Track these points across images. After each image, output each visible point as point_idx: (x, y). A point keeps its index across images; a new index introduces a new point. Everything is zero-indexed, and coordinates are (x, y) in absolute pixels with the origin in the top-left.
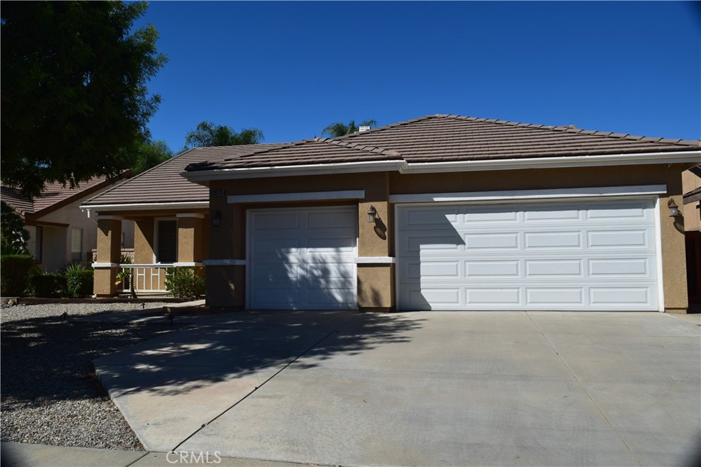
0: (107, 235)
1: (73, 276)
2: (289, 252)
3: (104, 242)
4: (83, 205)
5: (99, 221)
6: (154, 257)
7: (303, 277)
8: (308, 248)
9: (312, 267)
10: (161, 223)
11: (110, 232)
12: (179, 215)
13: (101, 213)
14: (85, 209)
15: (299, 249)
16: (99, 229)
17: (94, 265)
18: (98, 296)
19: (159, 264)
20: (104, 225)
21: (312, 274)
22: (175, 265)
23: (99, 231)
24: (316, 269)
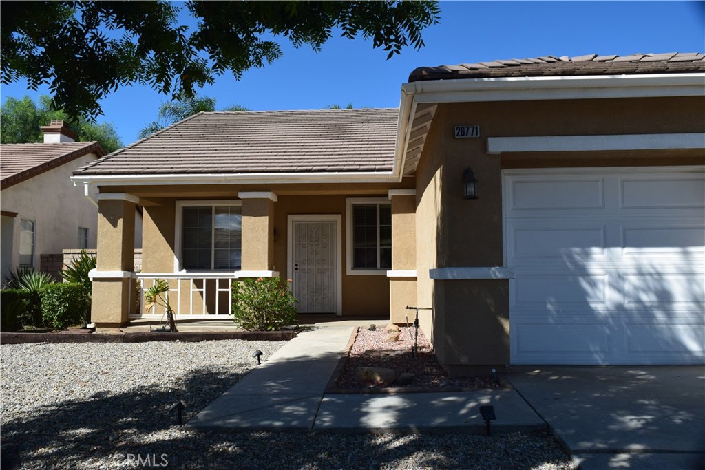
0: (115, 225)
1: (53, 292)
2: (587, 255)
3: (109, 236)
4: (75, 174)
5: (101, 203)
6: (176, 262)
7: (620, 307)
8: (624, 246)
9: (636, 288)
10: (186, 211)
11: (120, 222)
12: (242, 195)
13: (103, 189)
14: (80, 182)
15: (606, 250)
16: (100, 216)
17: (93, 274)
18: (99, 325)
19: (184, 272)
20: (109, 210)
21: (639, 301)
22: (237, 274)
23: (101, 219)
24: (644, 291)
